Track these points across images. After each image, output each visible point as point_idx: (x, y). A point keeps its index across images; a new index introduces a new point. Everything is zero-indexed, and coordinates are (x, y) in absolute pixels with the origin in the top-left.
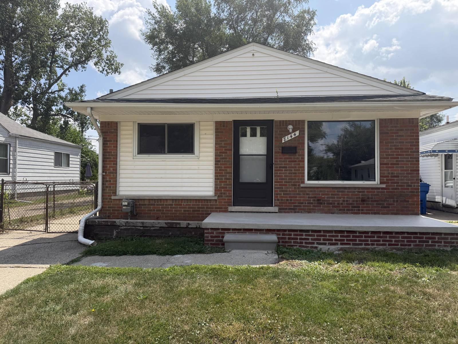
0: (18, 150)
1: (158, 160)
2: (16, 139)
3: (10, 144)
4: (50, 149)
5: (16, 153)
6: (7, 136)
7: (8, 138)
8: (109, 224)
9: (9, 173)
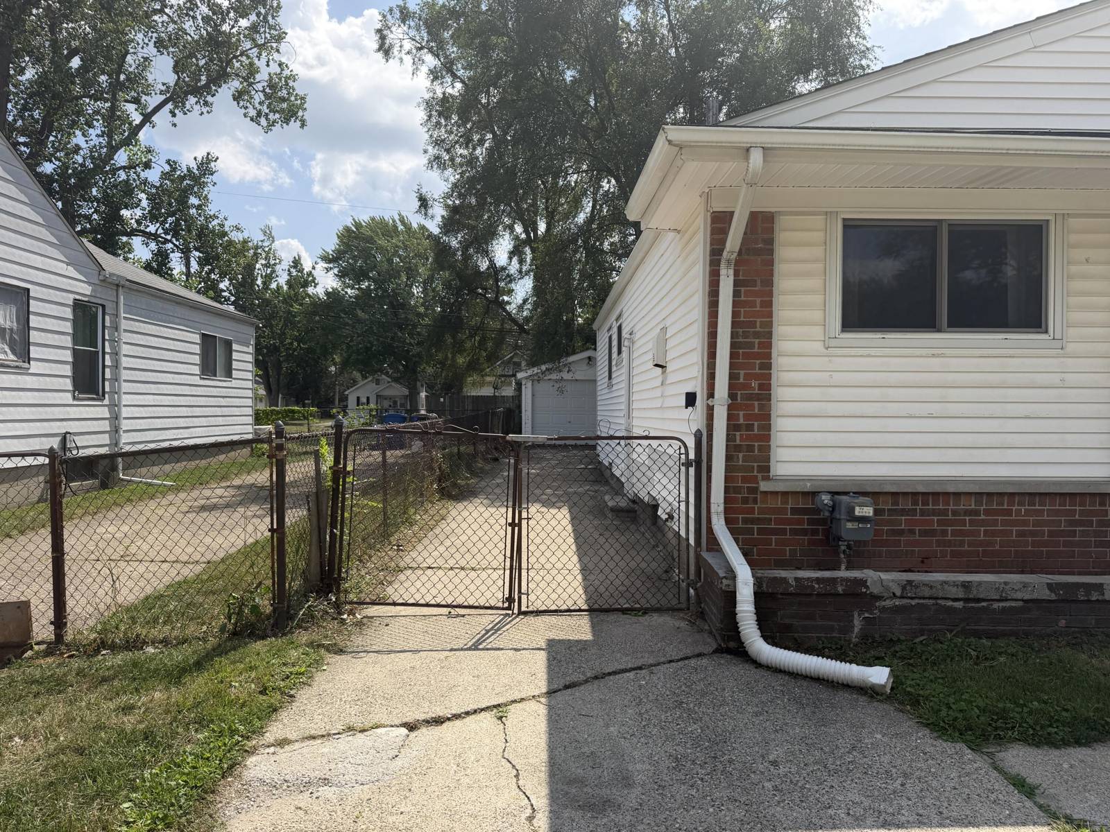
0: (124, 325)
1: (918, 352)
2: (117, 290)
3: (103, 306)
4: (190, 324)
5: (119, 335)
6: (97, 282)
7: (99, 289)
8: (840, 589)
9: (104, 396)
